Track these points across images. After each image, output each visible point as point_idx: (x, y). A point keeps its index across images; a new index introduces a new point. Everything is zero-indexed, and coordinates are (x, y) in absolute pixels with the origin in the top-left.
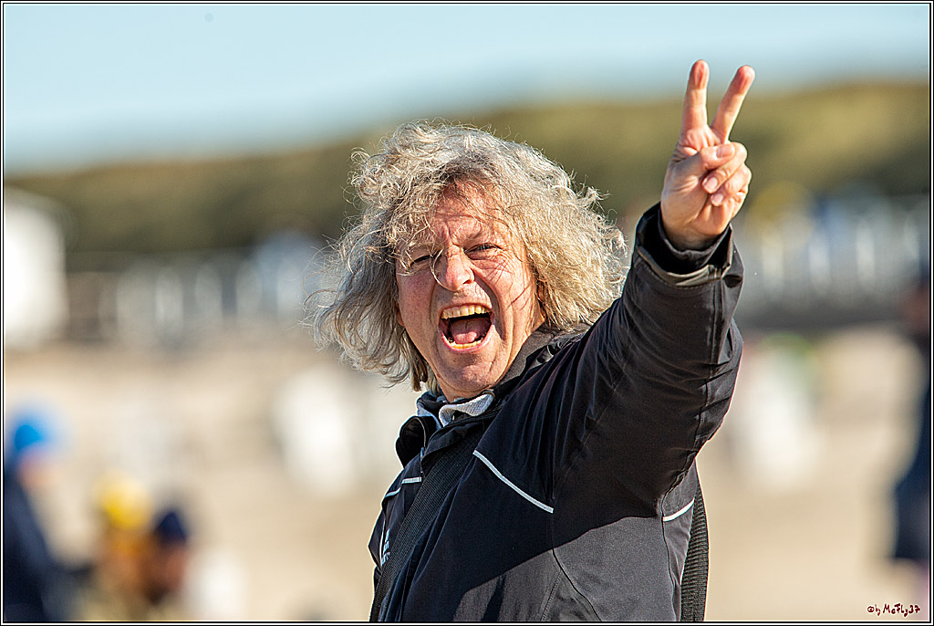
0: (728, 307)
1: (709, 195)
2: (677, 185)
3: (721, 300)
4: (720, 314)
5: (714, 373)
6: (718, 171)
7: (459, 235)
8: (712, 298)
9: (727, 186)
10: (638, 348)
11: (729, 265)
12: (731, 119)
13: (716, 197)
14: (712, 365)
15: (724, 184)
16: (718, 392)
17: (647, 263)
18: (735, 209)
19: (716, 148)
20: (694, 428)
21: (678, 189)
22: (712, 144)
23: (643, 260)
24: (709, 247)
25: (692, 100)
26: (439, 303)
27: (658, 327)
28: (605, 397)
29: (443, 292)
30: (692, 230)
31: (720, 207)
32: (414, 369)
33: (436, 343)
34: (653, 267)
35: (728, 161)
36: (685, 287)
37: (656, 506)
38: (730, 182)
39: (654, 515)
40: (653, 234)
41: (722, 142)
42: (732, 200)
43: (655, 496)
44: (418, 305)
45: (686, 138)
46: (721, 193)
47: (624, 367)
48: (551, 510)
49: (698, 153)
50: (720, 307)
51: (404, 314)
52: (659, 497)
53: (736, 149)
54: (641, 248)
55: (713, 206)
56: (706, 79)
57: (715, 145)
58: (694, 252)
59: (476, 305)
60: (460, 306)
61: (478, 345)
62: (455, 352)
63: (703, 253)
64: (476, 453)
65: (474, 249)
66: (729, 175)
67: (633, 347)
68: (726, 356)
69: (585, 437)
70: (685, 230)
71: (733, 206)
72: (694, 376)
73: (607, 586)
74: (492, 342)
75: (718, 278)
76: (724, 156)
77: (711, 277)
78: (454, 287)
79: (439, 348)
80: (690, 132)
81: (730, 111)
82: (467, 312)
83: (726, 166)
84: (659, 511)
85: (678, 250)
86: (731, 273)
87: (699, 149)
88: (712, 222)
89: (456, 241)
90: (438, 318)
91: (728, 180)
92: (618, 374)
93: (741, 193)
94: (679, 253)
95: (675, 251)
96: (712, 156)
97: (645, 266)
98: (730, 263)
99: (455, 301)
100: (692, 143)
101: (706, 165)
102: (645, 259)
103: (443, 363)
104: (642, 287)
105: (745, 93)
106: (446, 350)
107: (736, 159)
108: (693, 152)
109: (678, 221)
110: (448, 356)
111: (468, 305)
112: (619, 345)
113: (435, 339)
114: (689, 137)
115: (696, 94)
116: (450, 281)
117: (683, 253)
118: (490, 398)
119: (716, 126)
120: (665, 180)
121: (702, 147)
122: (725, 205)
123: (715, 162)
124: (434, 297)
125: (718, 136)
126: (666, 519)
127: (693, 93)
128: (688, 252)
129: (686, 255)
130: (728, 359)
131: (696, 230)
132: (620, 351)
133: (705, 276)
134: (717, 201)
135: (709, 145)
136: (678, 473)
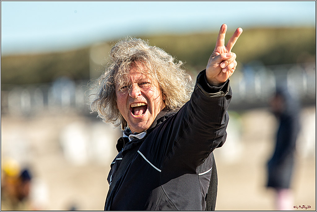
0: (226, 106)
1: (222, 69)
2: (212, 64)
3: (224, 103)
4: (223, 108)
5: (219, 128)
6: (226, 61)
7: (136, 79)
8: (221, 102)
9: (228, 66)
10: (194, 118)
11: (228, 92)
12: (233, 45)
13: (224, 70)
14: (219, 125)
15: (227, 66)
16: (219, 134)
17: (200, 89)
18: (230, 74)
19: (226, 53)
20: (210, 145)
21: (212, 65)
22: (225, 52)
23: (199, 88)
24: (221, 86)
25: (220, 37)
26: (130, 102)
27: (202, 110)
28: (181, 134)
29: (131, 98)
30: (215, 80)
31: (226, 73)
32: (123, 123)
33: (129, 115)
34: (202, 90)
35: (230, 58)
36: (212, 97)
37: (196, 170)
38: (229, 65)
39: (195, 173)
40: (202, 80)
41: (229, 52)
42: (230, 71)
43: (196, 167)
44: (123, 103)
45: (217, 49)
46: (226, 69)
47: (189, 124)
48: (160, 171)
49: (220, 55)
50: (224, 105)
51: (118, 105)
52: (197, 167)
53: (233, 55)
54: (198, 84)
55: (223, 73)
56: (226, 30)
57: (226, 52)
58: (216, 87)
59: (142, 103)
60: (137, 103)
61: (143, 116)
62: (135, 118)
63: (219, 88)
64: (138, 151)
65: (141, 84)
66: (229, 63)
67: (193, 117)
68: (224, 122)
69: (173, 147)
70: (213, 79)
71: (230, 73)
72: (212, 128)
73: (179, 196)
74: (147, 115)
75: (224, 96)
76: (229, 56)
77: (221, 95)
78: (135, 97)
79: (130, 117)
80: (218, 47)
81: (233, 42)
82: (139, 105)
83: (228, 60)
84: (197, 172)
85: (211, 86)
86: (228, 94)
87: (221, 53)
88: (222, 78)
89: (135, 81)
90: (129, 107)
91: (229, 64)
92: (187, 126)
93: (233, 70)
94: (211, 87)
95: (210, 86)
96: (224, 56)
97: (199, 90)
98: (228, 91)
99: (135, 101)
100: (219, 51)
101: (222, 59)
102: (200, 88)
103: (131, 122)
104: (197, 97)
105: (239, 37)
106: (132, 117)
107: (232, 58)
108: (218, 54)
109: (211, 76)
110: (133, 119)
111: (139, 102)
112: (188, 117)
113: (129, 114)
114: (218, 49)
115: (222, 35)
116: (133, 95)
117: (212, 87)
118: (145, 133)
119: (227, 46)
120: (208, 62)
121: (222, 53)
122: (227, 73)
123: (225, 58)
124: (128, 100)
125: (227, 50)
126: (199, 174)
127: (221, 35)
128: (214, 87)
129: (213, 88)
130: (224, 123)
131: (217, 80)
132: (188, 119)
133: (219, 95)
134: (224, 71)
135: (224, 52)
136: (203, 159)
